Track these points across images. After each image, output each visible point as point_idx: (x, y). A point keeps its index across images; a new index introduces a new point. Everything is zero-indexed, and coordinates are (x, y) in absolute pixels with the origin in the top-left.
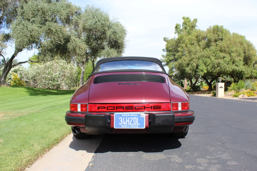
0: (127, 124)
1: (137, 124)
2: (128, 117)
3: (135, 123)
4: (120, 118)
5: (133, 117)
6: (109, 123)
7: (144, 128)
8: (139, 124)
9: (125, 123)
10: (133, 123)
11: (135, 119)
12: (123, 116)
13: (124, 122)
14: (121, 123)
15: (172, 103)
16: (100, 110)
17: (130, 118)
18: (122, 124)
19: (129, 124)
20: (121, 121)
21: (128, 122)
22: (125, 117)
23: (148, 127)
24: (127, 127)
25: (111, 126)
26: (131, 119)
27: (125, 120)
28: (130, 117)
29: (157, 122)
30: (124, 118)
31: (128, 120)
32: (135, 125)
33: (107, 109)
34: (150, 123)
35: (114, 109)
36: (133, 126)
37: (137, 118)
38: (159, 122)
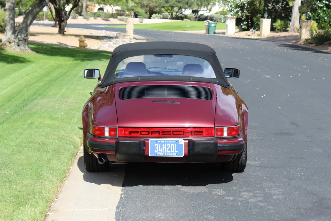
0: (163, 151)
1: (175, 152)
2: (164, 143)
3: (172, 151)
4: (155, 145)
5: (170, 143)
6: (144, 150)
7: (183, 156)
8: (177, 152)
9: (161, 151)
10: (170, 151)
11: (173, 146)
12: (160, 143)
13: (160, 149)
14: (156, 150)
15: (216, 128)
16: (132, 135)
17: (167, 145)
18: (158, 152)
19: (166, 151)
20: (157, 148)
21: (164, 149)
22: (162, 143)
23: (187, 155)
24: (163, 154)
25: (146, 154)
26: (169, 146)
27: (161, 147)
28: (167, 143)
29: (197, 150)
30: (160, 144)
31: (164, 147)
32: (173, 153)
33: (141, 134)
34: (189, 151)
35: (149, 134)
36: (170, 153)
37: (175, 145)
38: (199, 150)
